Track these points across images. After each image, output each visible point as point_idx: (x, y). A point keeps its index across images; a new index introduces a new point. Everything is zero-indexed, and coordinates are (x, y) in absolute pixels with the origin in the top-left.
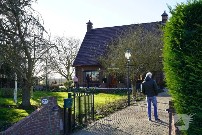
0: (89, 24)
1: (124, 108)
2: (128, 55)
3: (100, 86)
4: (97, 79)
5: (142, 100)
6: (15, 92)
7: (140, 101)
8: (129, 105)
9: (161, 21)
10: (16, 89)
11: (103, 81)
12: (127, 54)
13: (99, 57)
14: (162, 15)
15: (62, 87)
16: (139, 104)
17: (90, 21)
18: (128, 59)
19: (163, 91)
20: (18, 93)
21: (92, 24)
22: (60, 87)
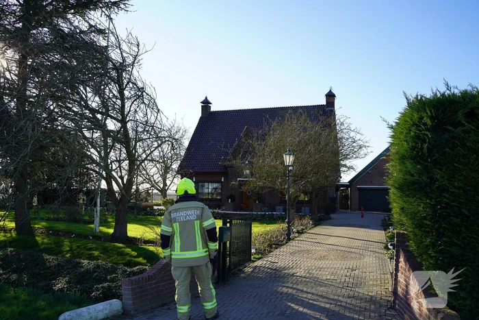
0: (206, 104)
1: (284, 244)
2: (289, 159)
3: (224, 208)
4: (217, 196)
5: (305, 232)
6: (97, 214)
7: (302, 233)
8: (289, 239)
9: (325, 104)
10: (98, 208)
11: (230, 200)
12: (288, 157)
13: (236, 160)
14: (326, 95)
15: (159, 207)
16: (303, 237)
17: (206, 98)
18: (289, 166)
19: (330, 218)
20: (101, 215)
21: (211, 104)
22: (155, 207)
